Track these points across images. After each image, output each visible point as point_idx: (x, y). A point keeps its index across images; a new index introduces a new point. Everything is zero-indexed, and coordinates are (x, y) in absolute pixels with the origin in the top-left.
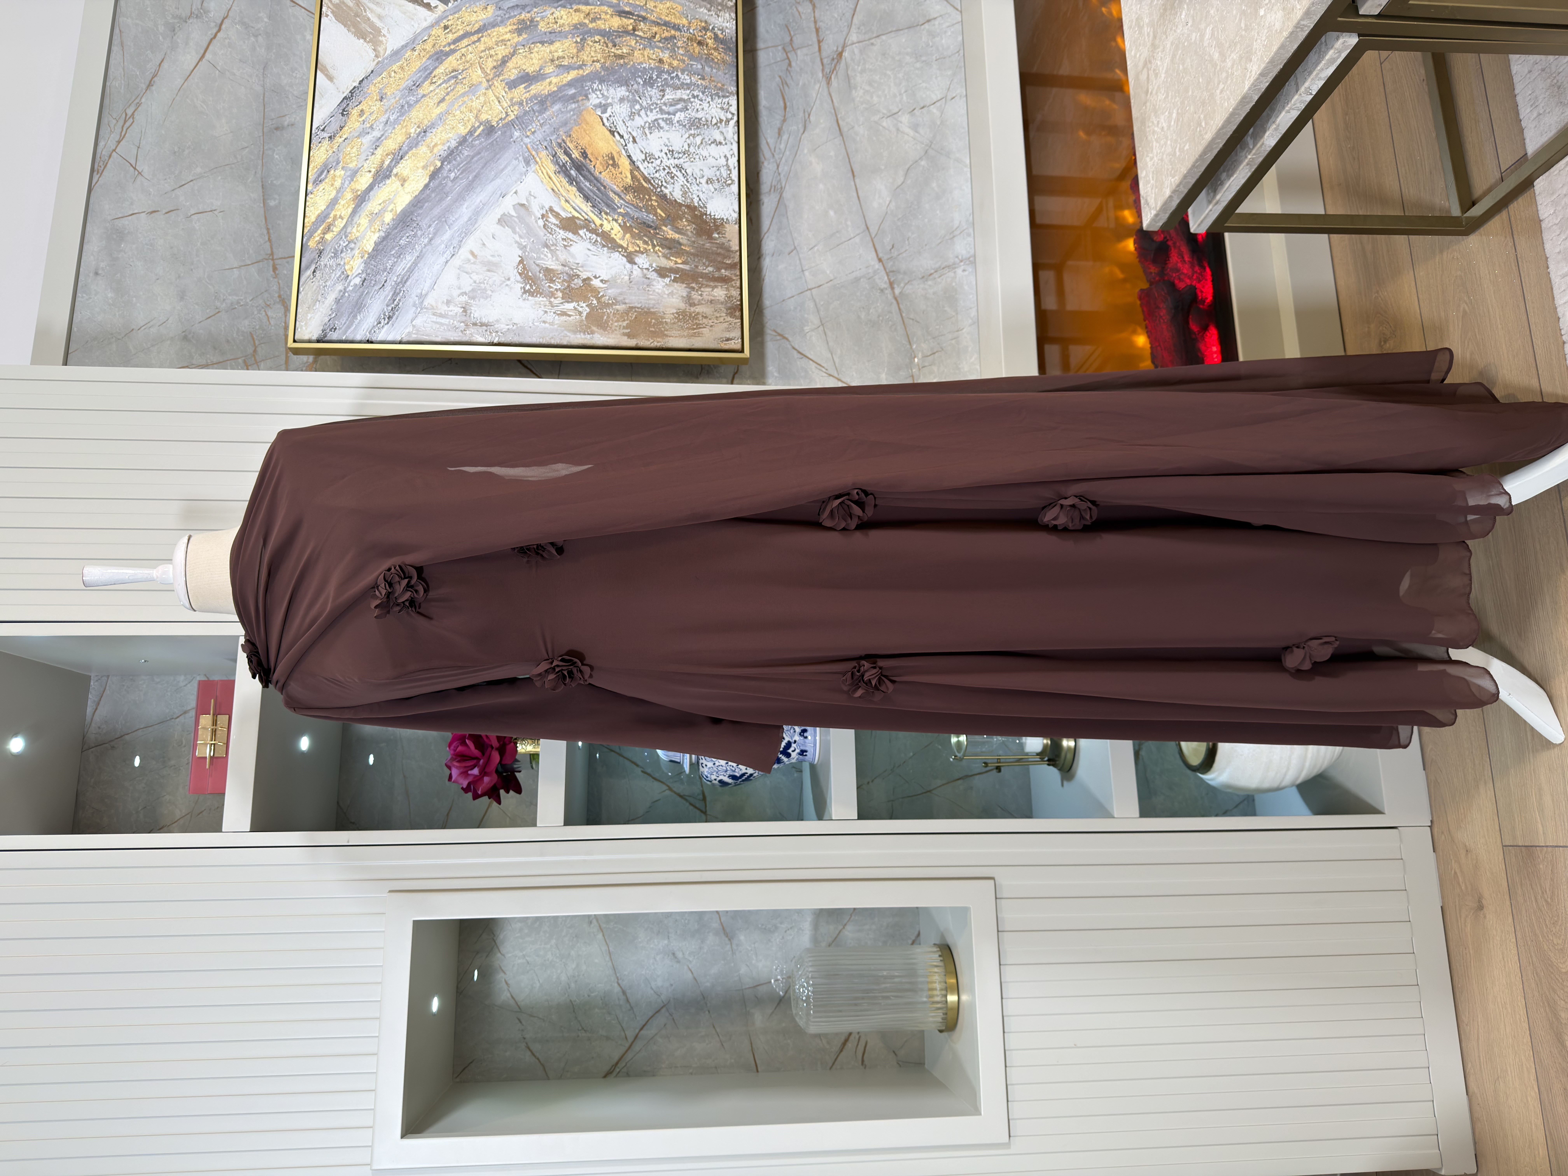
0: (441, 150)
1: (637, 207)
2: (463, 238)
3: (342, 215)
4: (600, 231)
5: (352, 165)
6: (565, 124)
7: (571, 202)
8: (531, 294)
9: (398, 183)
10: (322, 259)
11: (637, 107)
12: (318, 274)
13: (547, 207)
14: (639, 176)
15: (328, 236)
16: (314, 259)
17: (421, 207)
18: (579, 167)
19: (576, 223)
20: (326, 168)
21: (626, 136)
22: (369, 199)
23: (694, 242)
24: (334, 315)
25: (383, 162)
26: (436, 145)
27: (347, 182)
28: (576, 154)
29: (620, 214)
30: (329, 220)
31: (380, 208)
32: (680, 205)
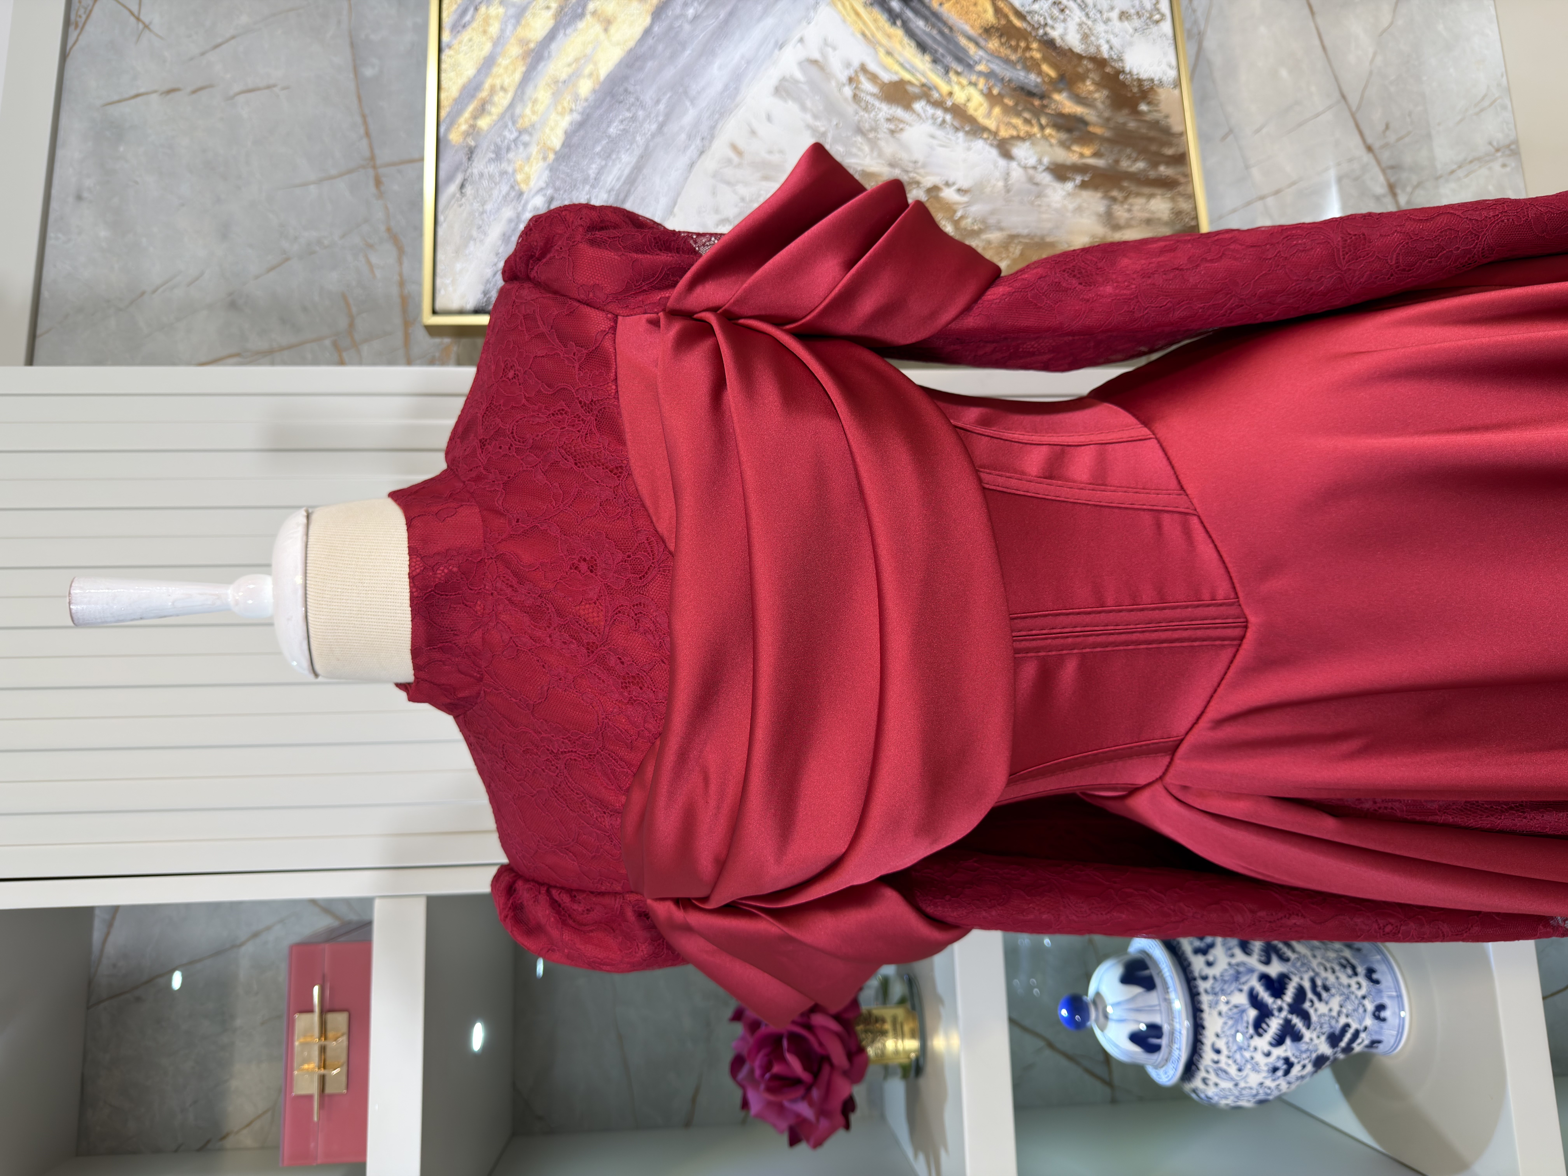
1: (1007, 61)
2: (717, 122)
3: (506, 84)
4: (949, 103)
7: (896, 55)
9: (598, 28)
10: (475, 164)
12: (469, 190)
13: (856, 64)
14: (1006, 10)
15: (484, 123)
16: (461, 164)
17: (641, 69)
19: (906, 91)
22: (549, 56)
23: (1108, 120)
27: (510, 27)
29: (980, 74)
30: (484, 94)
31: (570, 70)
32: (1080, 57)
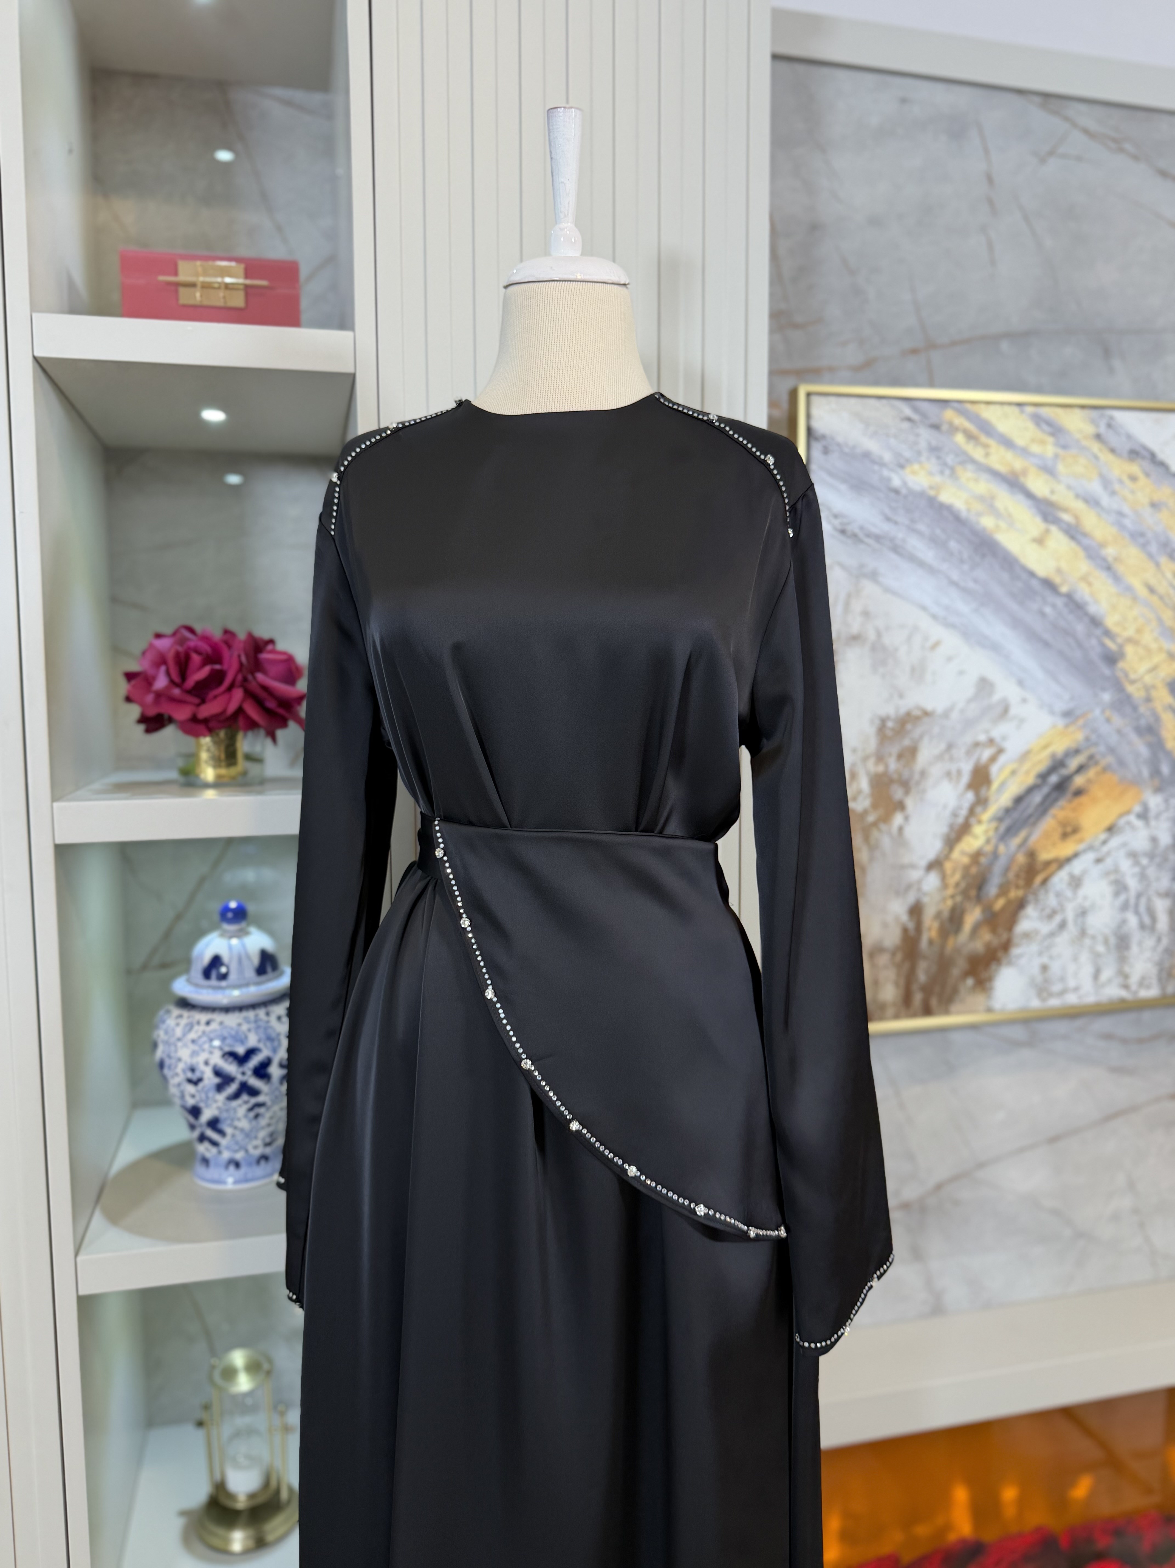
0: (1083, 592)
1: (1007, 869)
2: (959, 630)
3: (991, 457)
4: (973, 821)
5: (1061, 468)
6: (1121, 763)
7: (1012, 779)
8: (882, 729)
9: (1036, 534)
10: (927, 430)
11: (1145, 861)
12: (907, 425)
13: (1004, 744)
14: (1049, 870)
15: (960, 438)
16: (927, 418)
17: (1002, 568)
18: (1061, 787)
19: (983, 786)
20: (1055, 430)
21: (1105, 849)
22: (1014, 493)
23: (959, 952)
24: (846, 450)
25: (1066, 510)
26: (1090, 584)
27: (1037, 461)
28: (1079, 781)
29: (996, 848)
31: (1002, 510)
32: (1011, 930)
